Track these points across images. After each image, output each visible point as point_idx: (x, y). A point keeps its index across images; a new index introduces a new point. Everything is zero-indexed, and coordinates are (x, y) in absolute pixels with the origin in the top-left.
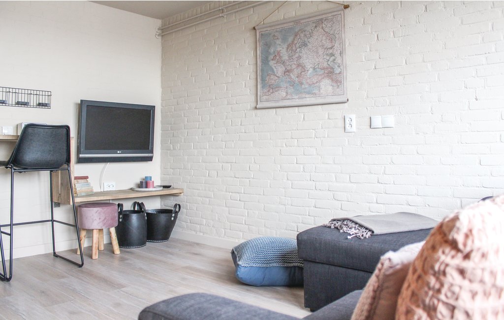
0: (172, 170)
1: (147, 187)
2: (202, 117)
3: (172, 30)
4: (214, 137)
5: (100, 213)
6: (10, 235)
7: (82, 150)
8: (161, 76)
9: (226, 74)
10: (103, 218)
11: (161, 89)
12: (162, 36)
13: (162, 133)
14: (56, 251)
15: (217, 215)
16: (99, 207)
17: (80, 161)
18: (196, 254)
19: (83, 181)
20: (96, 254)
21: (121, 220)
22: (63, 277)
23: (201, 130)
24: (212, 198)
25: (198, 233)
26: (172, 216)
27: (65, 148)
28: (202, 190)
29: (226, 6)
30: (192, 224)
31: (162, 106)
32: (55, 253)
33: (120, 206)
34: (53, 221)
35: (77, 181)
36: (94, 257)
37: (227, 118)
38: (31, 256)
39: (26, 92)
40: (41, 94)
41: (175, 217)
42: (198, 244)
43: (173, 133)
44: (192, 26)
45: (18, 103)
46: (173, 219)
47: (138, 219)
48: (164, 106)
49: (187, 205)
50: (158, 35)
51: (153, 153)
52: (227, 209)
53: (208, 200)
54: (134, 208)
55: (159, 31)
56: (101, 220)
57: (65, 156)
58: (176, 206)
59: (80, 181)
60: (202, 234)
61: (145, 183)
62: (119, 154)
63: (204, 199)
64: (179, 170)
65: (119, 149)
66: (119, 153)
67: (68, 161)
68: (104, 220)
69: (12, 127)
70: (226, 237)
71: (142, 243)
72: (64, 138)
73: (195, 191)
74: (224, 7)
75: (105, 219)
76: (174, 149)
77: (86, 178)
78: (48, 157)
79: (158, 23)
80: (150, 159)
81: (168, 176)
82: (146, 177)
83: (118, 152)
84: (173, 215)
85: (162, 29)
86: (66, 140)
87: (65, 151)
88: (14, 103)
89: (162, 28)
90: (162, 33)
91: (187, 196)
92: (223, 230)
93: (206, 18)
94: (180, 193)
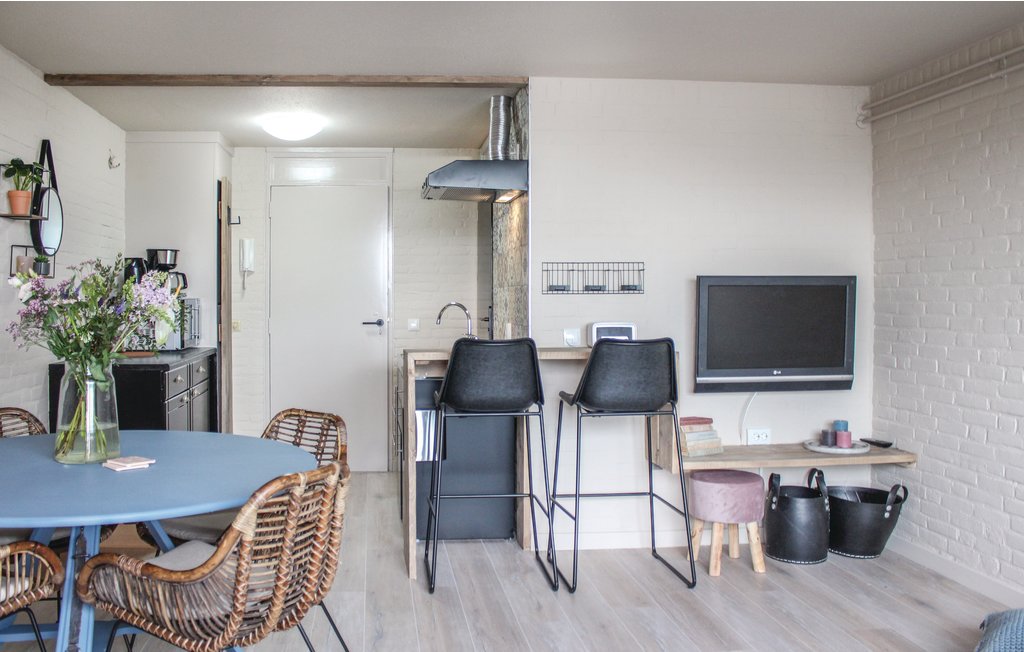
0: (895, 411)
1: (835, 443)
2: (956, 306)
3: (891, 109)
4: (982, 352)
5: (724, 494)
6: (575, 519)
7: (701, 369)
8: (874, 207)
9: (1009, 212)
10: (732, 505)
11: (874, 237)
12: (873, 122)
13: (876, 331)
14: (658, 546)
15: (983, 524)
16: (725, 482)
17: (699, 388)
18: (922, 603)
19: (702, 427)
20: (716, 567)
21: (774, 507)
22: (645, 604)
23: (955, 334)
24: (974, 485)
25: (944, 554)
26: (885, 511)
27: (666, 375)
28: (955, 463)
29: (1008, 53)
30: (933, 533)
31: (876, 272)
32: (654, 551)
33: (774, 479)
34: (651, 494)
35: (691, 429)
36: (713, 572)
37: (1010, 313)
38: (610, 550)
39: (601, 268)
40: (626, 268)
41: (895, 513)
42: (939, 578)
43: (898, 332)
44: (933, 101)
45: (588, 289)
46: (887, 515)
47: (811, 509)
48: (880, 271)
49: (922, 490)
50: (864, 121)
51: (852, 373)
52: (1008, 516)
53: (966, 488)
54: (810, 482)
55: (865, 112)
56: (727, 507)
57: (667, 390)
58: (896, 488)
59: (696, 427)
60: (951, 558)
61: (831, 437)
62: (777, 377)
63: (958, 483)
64: (908, 413)
65: (777, 367)
66: (777, 375)
67: (673, 396)
68: (733, 508)
69: (579, 330)
70: (1001, 576)
71: (817, 556)
72: (665, 359)
73: (940, 462)
74: (1004, 55)
75: (735, 505)
76: (900, 367)
77: (709, 421)
78: (634, 393)
79: (863, 93)
80: (846, 385)
81: (887, 422)
82: (836, 424)
83: (775, 372)
84: (889, 508)
85: (872, 108)
86: (667, 362)
87: (667, 381)
88: (581, 288)
89: (873, 105)
90: (873, 115)
91: (923, 471)
92: (997, 561)
93: (964, 83)
94: (909, 463)
